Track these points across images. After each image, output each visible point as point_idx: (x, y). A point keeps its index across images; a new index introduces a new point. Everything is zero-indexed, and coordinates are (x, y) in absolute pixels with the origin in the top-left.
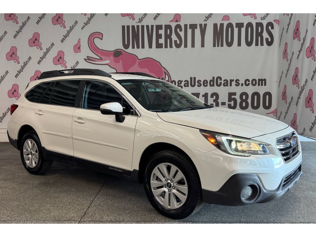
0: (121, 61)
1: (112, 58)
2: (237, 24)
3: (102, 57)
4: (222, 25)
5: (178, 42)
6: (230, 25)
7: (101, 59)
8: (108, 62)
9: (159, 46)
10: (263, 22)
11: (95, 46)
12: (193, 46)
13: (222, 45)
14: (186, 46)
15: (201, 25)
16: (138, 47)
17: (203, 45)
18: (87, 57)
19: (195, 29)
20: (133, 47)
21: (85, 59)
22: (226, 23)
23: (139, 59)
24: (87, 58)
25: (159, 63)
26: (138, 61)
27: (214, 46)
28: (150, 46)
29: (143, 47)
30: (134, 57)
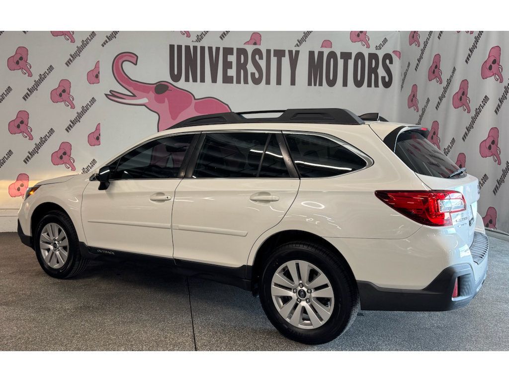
0: (166, 100)
1: (152, 94)
2: (342, 54)
3: (135, 92)
4: (321, 54)
5: (257, 76)
6: (332, 55)
7: (134, 96)
8: (145, 100)
9: (227, 80)
10: (377, 52)
11: (124, 75)
12: (279, 82)
13: (321, 84)
14: (268, 82)
15: (290, 52)
16: (195, 80)
17: (293, 82)
18: (111, 91)
19: (283, 58)
20: (187, 80)
21: (106, 95)
22: (326, 51)
23: (195, 99)
24: (110, 94)
25: (227, 106)
26: (194, 101)
27: (310, 84)
28: (214, 80)
29: (203, 80)
30: (189, 95)
